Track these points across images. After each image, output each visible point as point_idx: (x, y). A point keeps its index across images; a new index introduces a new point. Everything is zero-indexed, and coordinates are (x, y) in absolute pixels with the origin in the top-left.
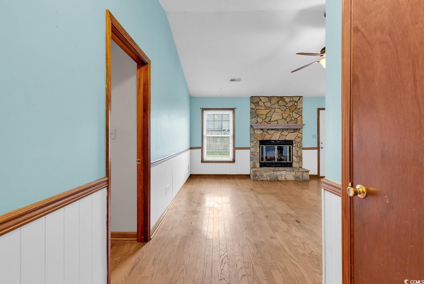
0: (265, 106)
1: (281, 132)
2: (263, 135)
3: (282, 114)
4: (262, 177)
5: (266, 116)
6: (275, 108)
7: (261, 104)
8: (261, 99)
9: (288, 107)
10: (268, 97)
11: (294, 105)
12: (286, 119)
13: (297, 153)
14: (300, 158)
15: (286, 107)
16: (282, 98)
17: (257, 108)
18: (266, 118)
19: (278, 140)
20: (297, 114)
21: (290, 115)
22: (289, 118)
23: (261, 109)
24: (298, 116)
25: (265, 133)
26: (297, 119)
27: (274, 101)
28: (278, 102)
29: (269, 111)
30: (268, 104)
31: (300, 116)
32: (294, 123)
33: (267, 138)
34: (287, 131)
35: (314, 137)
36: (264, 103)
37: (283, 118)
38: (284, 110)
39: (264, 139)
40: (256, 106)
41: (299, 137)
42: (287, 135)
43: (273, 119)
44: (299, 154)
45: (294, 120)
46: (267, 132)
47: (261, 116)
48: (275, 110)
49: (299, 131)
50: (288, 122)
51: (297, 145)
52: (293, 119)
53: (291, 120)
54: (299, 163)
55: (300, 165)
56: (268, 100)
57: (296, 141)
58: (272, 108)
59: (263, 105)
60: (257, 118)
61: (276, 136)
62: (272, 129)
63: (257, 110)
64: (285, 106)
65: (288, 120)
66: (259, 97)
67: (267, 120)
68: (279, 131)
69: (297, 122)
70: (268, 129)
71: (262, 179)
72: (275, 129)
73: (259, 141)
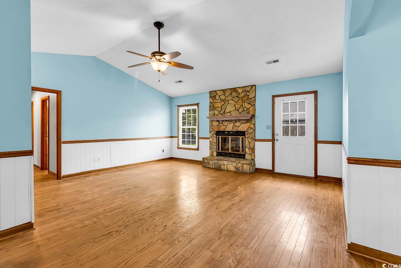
0: (220, 99)
1: (234, 124)
2: (219, 126)
3: (235, 105)
4: (209, 165)
5: (222, 108)
6: (229, 100)
7: (217, 97)
8: (217, 93)
9: (241, 98)
10: (223, 90)
11: (247, 95)
12: (238, 110)
13: (249, 145)
14: (253, 150)
15: (239, 97)
16: (234, 90)
17: (215, 101)
18: (221, 110)
19: (231, 131)
20: (249, 104)
21: (242, 105)
22: (242, 109)
23: (217, 102)
24: (250, 106)
25: (220, 124)
26: (249, 109)
27: (227, 93)
28: (231, 94)
29: (223, 103)
30: (223, 97)
31: (252, 105)
32: (246, 113)
33: (222, 129)
34: (239, 122)
35: (268, 127)
36: (219, 96)
37: (236, 109)
38: (236, 101)
39: (220, 130)
40: (213, 100)
41: (251, 128)
42: (239, 126)
43: (227, 111)
44: (252, 146)
45: (247, 110)
46: (222, 123)
47: (217, 109)
48: (228, 102)
49: (251, 121)
50: (240, 113)
51: (249, 137)
52: (245, 109)
53: (244, 111)
54: (251, 155)
55: (253, 157)
56: (223, 93)
57: (248, 132)
58: (226, 100)
59: (219, 99)
60: (214, 111)
61: (229, 127)
62: (226, 121)
63: (214, 103)
64: (237, 97)
65: (240, 111)
66: (215, 91)
67: (222, 112)
68: (232, 122)
69: (249, 112)
70: (223, 121)
71: (209, 166)
72: (229, 121)
73: (216, 131)
